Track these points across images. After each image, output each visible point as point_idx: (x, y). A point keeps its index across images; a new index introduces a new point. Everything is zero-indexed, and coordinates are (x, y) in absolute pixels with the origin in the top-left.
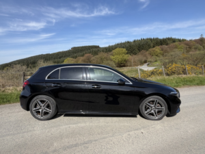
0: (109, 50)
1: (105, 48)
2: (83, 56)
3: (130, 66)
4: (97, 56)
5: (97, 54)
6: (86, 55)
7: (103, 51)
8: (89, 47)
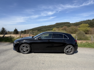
0: (77, 24)
1: (74, 23)
2: (62, 27)
3: (91, 34)
4: (70, 28)
5: (70, 27)
6: (64, 27)
7: (73, 25)
8: (64, 23)
